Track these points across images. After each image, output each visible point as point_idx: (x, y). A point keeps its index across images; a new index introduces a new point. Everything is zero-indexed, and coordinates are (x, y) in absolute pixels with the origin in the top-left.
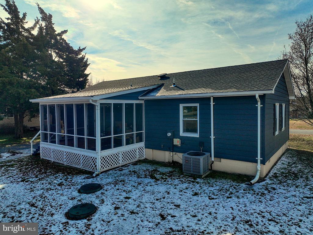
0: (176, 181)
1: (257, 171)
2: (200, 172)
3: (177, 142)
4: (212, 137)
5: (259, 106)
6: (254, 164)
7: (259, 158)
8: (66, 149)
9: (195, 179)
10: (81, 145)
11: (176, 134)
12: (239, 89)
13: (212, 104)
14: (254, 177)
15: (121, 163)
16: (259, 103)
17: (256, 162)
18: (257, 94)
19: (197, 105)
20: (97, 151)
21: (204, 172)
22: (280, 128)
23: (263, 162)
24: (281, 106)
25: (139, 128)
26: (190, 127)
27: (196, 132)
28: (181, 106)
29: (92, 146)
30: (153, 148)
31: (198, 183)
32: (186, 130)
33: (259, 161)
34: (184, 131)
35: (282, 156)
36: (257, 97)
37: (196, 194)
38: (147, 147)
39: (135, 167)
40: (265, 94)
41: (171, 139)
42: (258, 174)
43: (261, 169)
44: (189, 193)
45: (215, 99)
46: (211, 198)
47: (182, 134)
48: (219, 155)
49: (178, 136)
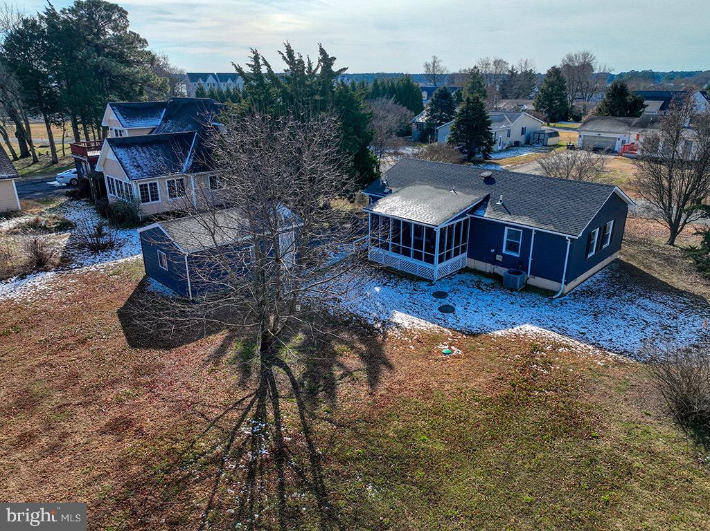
0: (498, 293)
1: (560, 289)
2: (516, 287)
3: (499, 258)
4: (530, 259)
6: (559, 284)
7: (563, 280)
8: (404, 258)
9: (512, 292)
10: (418, 256)
11: (499, 251)
13: (533, 235)
14: (558, 293)
15: (449, 272)
16: (569, 242)
17: (561, 282)
18: (568, 236)
19: (520, 232)
20: (434, 264)
21: (520, 287)
23: (566, 283)
25: (464, 241)
26: (512, 247)
27: (517, 252)
28: (506, 228)
29: (430, 260)
30: (475, 259)
31: (514, 295)
32: (508, 249)
33: (563, 282)
34: (507, 249)
36: (567, 238)
37: (512, 303)
38: (469, 256)
39: (462, 276)
41: (494, 255)
42: (561, 291)
43: (564, 288)
44: (508, 302)
45: (535, 231)
46: (521, 307)
47: (504, 251)
48: (533, 274)
49: (501, 253)
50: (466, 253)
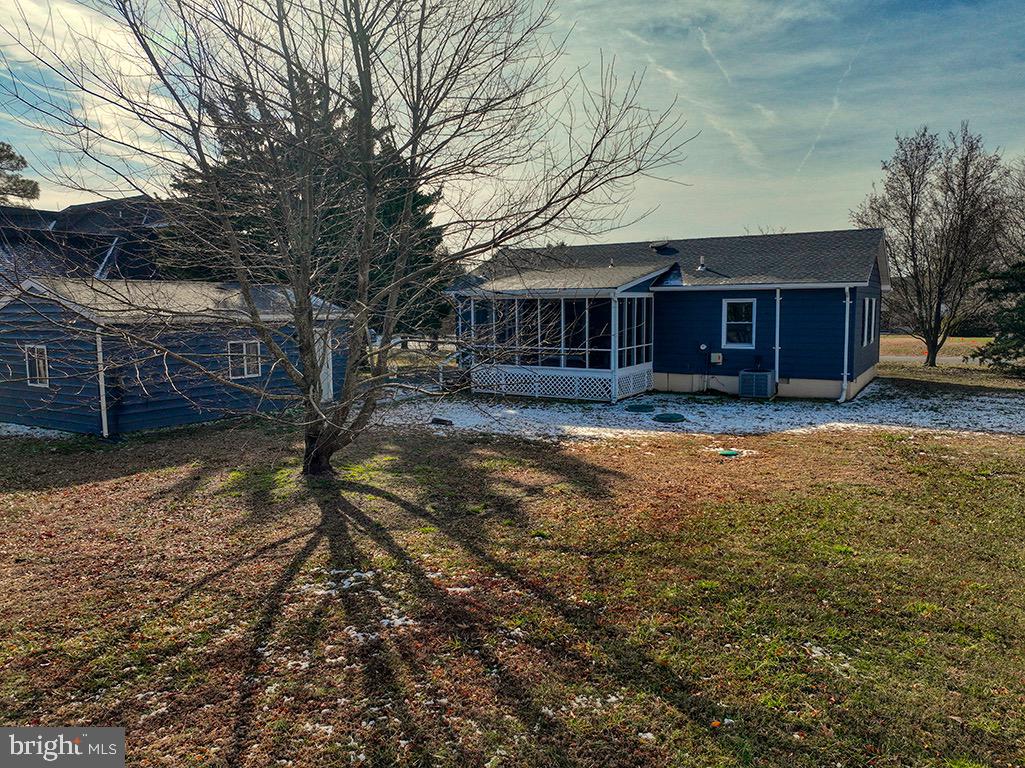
1: (842, 390)
2: (766, 395)
3: (716, 358)
4: (777, 348)
5: (848, 302)
6: (838, 383)
7: (846, 374)
11: (715, 346)
12: (820, 279)
13: (778, 299)
14: (839, 397)
16: (848, 299)
17: (842, 379)
18: (847, 287)
19: (754, 301)
20: (612, 368)
22: (869, 339)
23: (851, 379)
24: (871, 302)
25: (648, 338)
27: (750, 342)
28: (725, 302)
30: (668, 372)
33: (845, 378)
34: (729, 340)
35: (871, 382)
36: (847, 290)
38: (657, 369)
40: (855, 288)
41: (707, 355)
42: (844, 394)
43: (850, 388)
45: (783, 292)
47: (724, 345)
48: (786, 375)
49: (719, 349)
50: (651, 363)
